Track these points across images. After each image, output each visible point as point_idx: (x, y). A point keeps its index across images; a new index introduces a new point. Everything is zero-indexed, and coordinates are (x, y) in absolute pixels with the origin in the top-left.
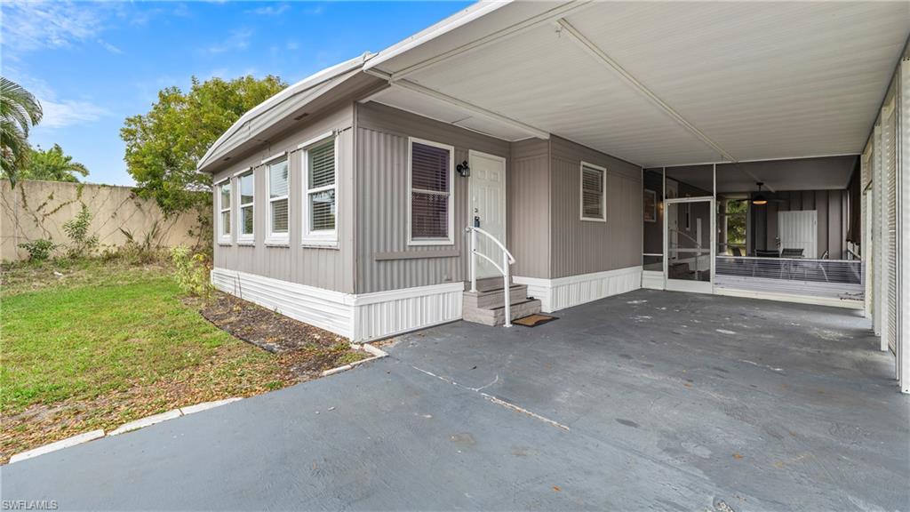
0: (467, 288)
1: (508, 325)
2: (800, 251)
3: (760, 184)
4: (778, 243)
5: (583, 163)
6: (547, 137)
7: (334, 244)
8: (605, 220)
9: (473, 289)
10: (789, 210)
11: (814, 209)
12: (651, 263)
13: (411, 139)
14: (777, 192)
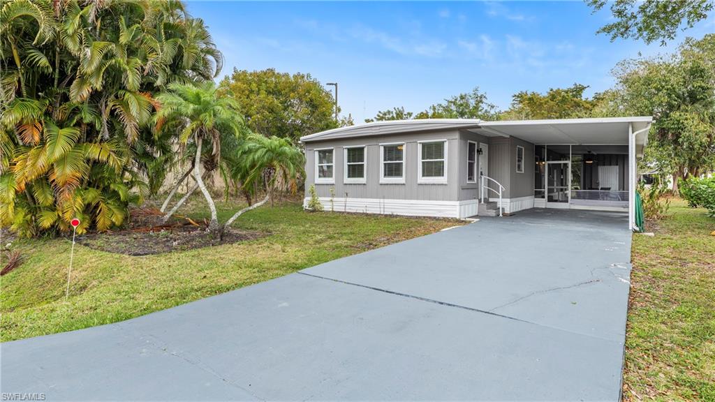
0: (480, 201)
1: (501, 215)
2: (609, 189)
3: (589, 152)
4: (598, 184)
5: (518, 146)
6: (508, 137)
7: (446, 183)
8: (523, 172)
9: (482, 202)
10: (604, 165)
11: (617, 165)
12: (539, 194)
13: (469, 141)
14: (598, 155)
